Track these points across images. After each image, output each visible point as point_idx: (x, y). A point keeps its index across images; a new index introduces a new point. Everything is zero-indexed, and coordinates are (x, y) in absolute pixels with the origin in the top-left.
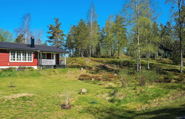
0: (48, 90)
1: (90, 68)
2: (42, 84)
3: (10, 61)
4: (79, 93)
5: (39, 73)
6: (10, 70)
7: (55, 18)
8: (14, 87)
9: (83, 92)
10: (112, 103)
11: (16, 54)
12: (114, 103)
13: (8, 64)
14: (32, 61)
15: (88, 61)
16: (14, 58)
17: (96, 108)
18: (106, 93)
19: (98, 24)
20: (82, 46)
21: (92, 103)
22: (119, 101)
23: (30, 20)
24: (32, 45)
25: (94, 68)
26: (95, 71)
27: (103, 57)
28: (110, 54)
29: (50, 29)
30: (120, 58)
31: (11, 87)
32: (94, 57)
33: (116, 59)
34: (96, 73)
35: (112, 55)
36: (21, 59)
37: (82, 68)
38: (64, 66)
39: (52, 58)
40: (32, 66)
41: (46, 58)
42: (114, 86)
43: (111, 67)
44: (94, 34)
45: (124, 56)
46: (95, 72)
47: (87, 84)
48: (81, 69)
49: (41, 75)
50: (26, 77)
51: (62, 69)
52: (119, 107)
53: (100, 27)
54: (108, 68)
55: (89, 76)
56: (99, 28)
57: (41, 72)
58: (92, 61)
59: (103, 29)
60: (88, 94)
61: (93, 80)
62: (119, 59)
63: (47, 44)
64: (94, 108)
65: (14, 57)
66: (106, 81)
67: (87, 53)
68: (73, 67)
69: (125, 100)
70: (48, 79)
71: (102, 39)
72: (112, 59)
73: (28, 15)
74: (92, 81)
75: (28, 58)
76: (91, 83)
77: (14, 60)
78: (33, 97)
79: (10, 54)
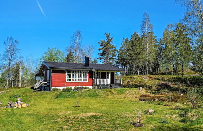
0: (112, 110)
1: (149, 87)
2: (103, 105)
3: (67, 81)
4: (146, 114)
5: (96, 94)
6: (68, 90)
7: (105, 33)
8: (78, 107)
9: (150, 112)
10: (184, 124)
11: (72, 74)
12: (186, 123)
13: (65, 85)
14: (87, 81)
15: (146, 80)
16: (70, 79)
17: (168, 127)
18: (175, 114)
19: (154, 35)
20: (137, 62)
21: (162, 122)
22: (192, 121)
23: (81, 38)
24: (87, 64)
25: (154, 87)
26: (156, 90)
27: (163, 74)
28: (171, 70)
29: (101, 46)
30: (185, 74)
31: (76, 107)
32: (152, 74)
33: (180, 76)
34: (158, 93)
35: (175, 71)
36: (76, 79)
37: (141, 88)
38: (120, 86)
39: (106, 77)
40: (87, 86)
41: (101, 77)
42: (183, 107)
43: (175, 86)
44: (150, 48)
45: (190, 71)
46: (156, 92)
47: (150, 105)
48: (139, 89)
49: (98, 95)
50: (84, 97)
51: (119, 89)
52: (192, 127)
53: (156, 38)
54: (171, 87)
55: (151, 97)
56: (156, 40)
57: (98, 92)
58: (151, 79)
59: (161, 40)
60: (156, 114)
61: (156, 100)
62: (184, 76)
63: (97, 61)
64: (165, 127)
65: (70, 77)
66: (172, 101)
67: (143, 70)
68: (129, 86)
69: (198, 121)
70: (107, 100)
71: (160, 52)
72: (175, 76)
73: (79, 32)
74: (156, 102)
75: (83, 77)
76: (155, 104)
77: (70, 80)
78: (102, 116)
79: (67, 74)
